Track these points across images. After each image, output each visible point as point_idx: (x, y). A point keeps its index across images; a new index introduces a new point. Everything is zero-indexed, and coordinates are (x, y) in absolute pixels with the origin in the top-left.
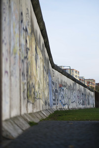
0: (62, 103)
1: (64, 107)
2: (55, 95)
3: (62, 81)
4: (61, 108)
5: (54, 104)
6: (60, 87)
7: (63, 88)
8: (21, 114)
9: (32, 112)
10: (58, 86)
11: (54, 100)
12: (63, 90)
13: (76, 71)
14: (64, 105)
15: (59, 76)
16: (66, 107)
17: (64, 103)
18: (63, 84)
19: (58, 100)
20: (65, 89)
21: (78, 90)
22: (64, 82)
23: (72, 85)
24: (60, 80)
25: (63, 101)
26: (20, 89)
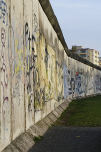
0: (78, 91)
1: (81, 95)
2: (71, 84)
3: (78, 68)
4: (78, 97)
5: (70, 93)
6: (77, 75)
7: (79, 75)
8: (25, 130)
9: (40, 119)
10: (74, 74)
11: (70, 89)
12: (80, 77)
13: (96, 52)
14: (81, 93)
15: (76, 64)
16: (83, 95)
17: (80, 91)
18: (80, 71)
19: (74, 89)
20: (82, 76)
21: (96, 76)
22: (81, 69)
23: (89, 71)
24: (76, 68)
25: (80, 89)
26: (25, 105)
